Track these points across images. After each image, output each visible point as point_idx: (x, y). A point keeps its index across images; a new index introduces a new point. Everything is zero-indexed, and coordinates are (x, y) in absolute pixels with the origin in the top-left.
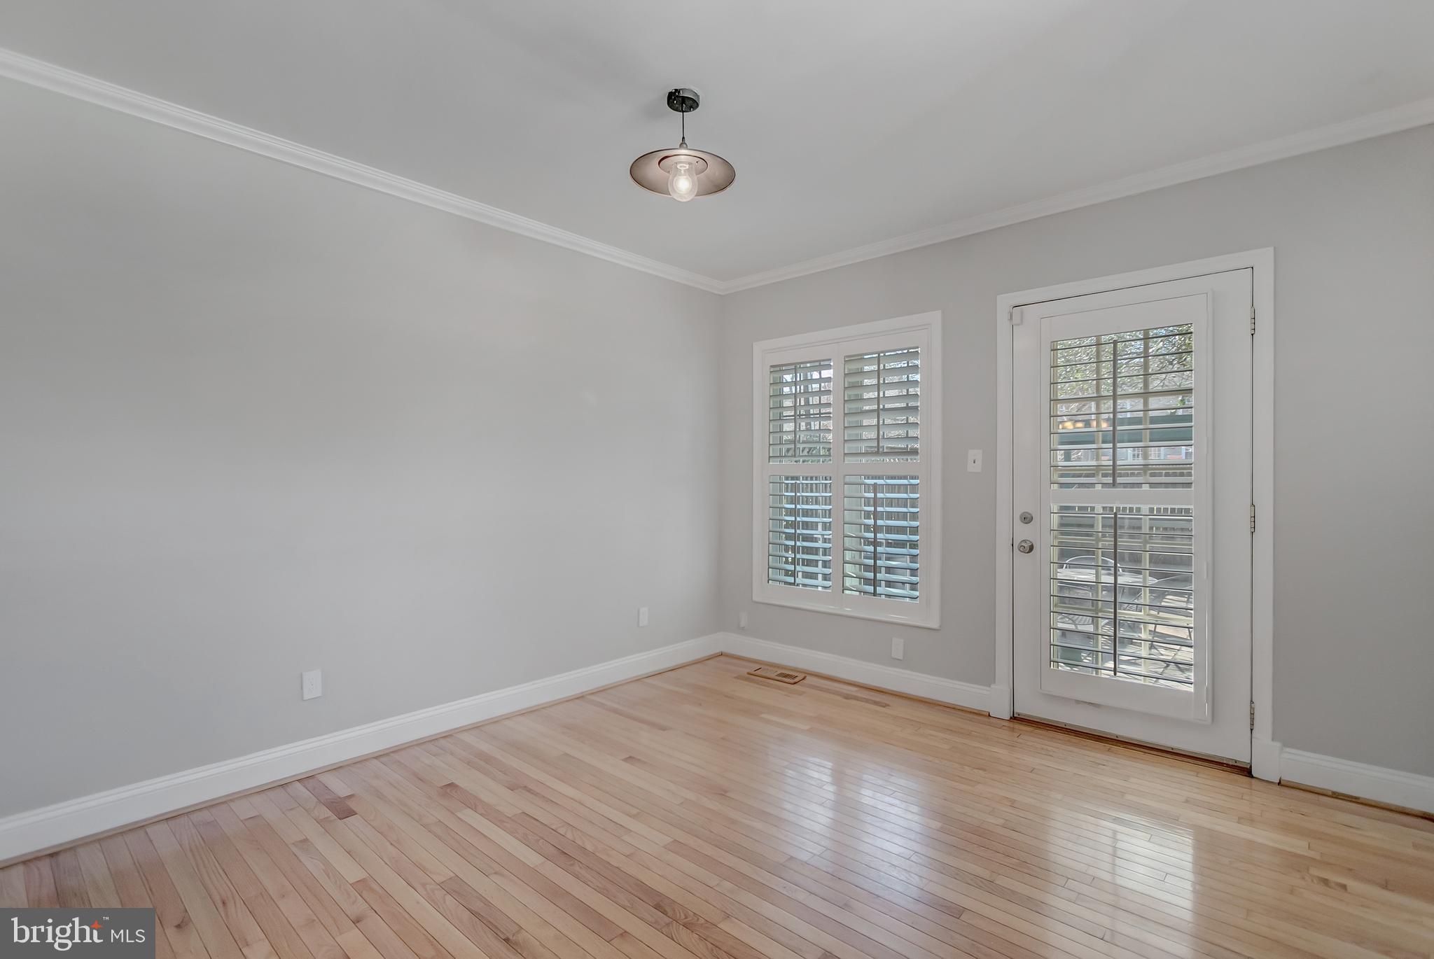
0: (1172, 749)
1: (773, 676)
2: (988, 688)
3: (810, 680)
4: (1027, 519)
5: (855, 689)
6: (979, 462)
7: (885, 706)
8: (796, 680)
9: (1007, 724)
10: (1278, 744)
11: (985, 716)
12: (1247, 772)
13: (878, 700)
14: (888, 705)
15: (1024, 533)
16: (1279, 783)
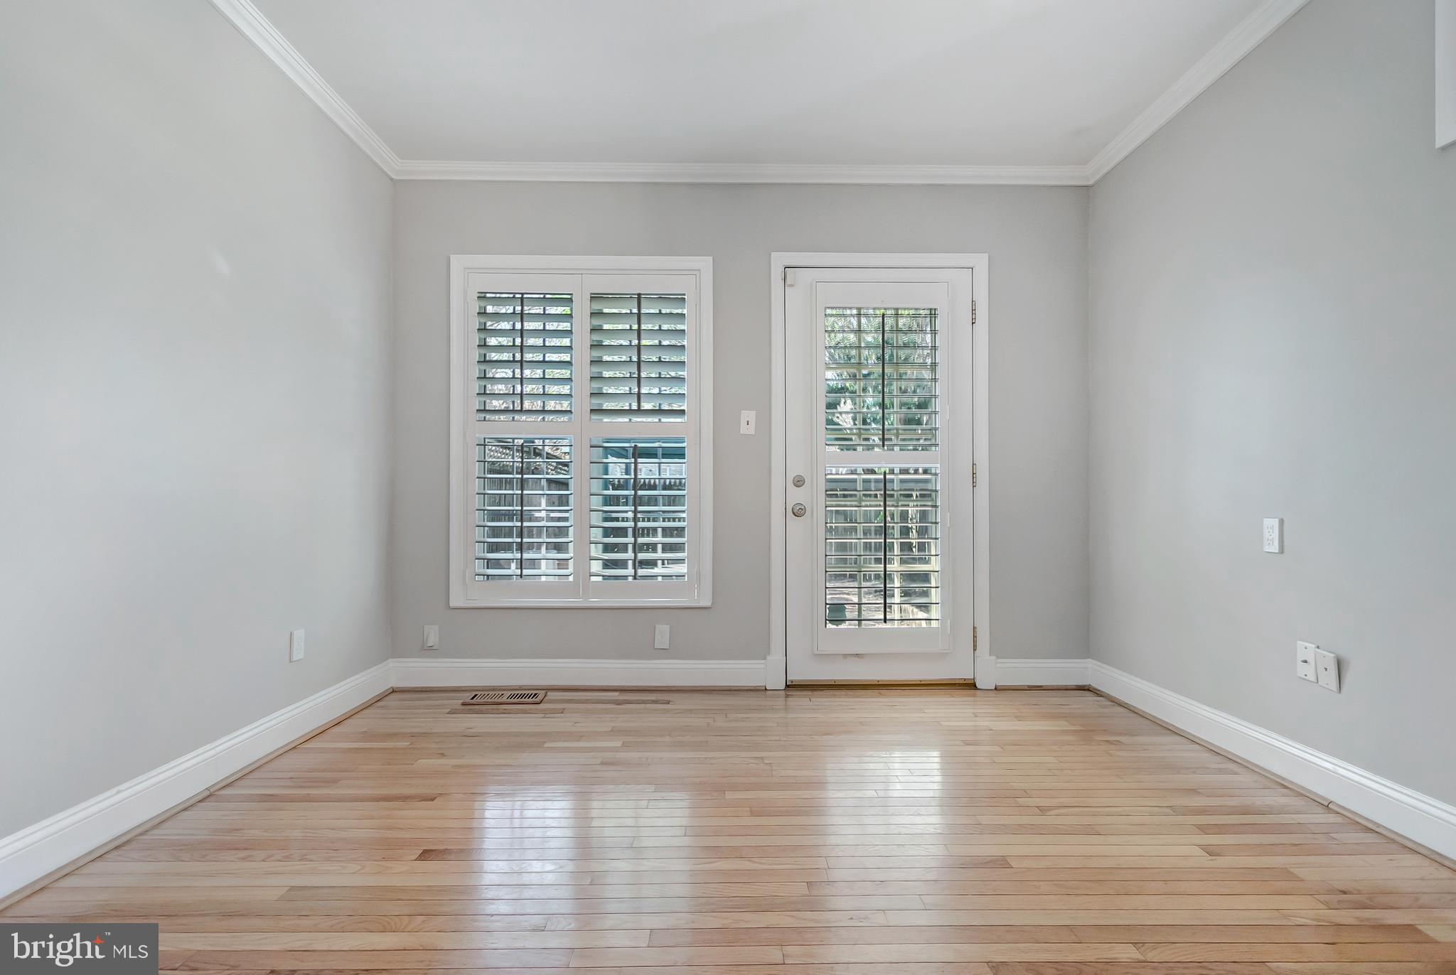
0: (921, 681)
1: (504, 699)
2: (763, 661)
3: (551, 695)
4: (799, 482)
5: (616, 694)
6: (752, 423)
7: (668, 703)
8: (538, 700)
9: (783, 693)
10: (994, 658)
11: (763, 690)
12: (971, 686)
13: (654, 698)
14: (669, 701)
15: (797, 496)
16: (996, 689)
